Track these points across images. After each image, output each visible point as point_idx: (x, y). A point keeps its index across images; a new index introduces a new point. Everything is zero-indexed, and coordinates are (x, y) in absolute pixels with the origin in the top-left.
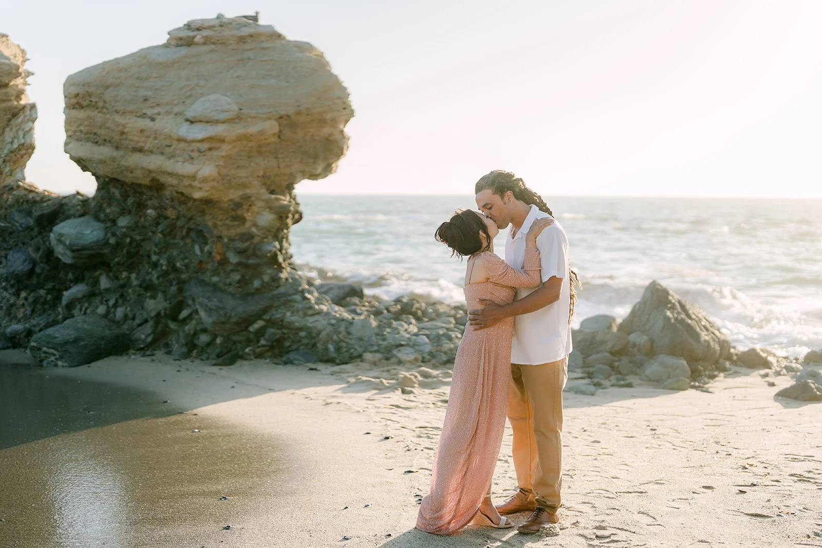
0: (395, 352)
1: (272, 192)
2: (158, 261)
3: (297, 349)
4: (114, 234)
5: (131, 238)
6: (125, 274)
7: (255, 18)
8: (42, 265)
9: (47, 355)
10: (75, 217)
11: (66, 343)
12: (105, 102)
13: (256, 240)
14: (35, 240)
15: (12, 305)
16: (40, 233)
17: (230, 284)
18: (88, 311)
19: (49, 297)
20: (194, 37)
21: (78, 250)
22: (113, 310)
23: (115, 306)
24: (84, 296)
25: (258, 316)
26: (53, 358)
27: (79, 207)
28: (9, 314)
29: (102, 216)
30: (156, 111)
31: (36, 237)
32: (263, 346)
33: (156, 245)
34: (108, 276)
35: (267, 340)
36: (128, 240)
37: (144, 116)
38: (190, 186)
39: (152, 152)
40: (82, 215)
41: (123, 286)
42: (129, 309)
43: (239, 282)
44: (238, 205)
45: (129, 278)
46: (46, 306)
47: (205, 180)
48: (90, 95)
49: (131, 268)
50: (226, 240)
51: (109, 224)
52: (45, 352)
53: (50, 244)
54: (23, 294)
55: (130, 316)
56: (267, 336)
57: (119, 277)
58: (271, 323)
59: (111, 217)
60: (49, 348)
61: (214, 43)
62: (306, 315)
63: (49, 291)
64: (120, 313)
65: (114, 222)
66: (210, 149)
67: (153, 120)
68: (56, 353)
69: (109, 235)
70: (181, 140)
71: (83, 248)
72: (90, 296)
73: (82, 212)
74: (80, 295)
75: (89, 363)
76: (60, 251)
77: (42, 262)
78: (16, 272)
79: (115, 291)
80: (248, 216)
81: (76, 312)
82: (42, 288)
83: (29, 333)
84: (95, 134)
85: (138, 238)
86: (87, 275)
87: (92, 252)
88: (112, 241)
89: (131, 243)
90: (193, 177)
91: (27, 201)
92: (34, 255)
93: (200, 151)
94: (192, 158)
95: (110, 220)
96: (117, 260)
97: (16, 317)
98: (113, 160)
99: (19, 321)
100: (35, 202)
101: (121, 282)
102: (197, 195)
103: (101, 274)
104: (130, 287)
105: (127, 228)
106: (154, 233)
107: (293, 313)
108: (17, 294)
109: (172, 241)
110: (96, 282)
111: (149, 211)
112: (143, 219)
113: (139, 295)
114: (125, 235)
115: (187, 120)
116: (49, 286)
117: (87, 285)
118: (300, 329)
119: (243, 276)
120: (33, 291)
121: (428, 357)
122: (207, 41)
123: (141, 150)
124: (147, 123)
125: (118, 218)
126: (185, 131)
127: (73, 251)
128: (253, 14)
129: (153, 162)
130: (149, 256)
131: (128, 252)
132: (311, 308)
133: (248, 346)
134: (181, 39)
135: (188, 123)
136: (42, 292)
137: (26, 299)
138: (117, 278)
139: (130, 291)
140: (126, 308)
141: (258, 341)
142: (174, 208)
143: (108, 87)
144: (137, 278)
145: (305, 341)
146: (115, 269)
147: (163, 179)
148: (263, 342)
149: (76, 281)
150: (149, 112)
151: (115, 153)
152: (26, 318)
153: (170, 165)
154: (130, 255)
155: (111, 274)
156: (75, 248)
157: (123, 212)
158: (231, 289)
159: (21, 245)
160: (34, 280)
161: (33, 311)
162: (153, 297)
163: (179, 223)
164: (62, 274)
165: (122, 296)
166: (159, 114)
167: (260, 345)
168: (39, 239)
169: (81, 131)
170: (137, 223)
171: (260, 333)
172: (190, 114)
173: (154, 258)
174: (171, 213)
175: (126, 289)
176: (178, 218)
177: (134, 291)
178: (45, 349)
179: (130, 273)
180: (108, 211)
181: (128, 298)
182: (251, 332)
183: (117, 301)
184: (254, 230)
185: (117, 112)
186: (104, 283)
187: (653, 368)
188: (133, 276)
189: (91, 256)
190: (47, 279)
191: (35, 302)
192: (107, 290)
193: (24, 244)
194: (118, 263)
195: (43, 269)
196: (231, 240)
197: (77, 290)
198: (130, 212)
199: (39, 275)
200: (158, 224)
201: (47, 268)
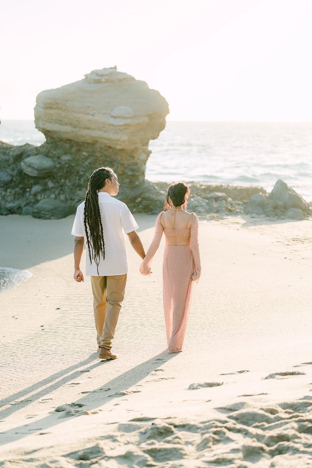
0: (197, 208)
1: (143, 146)
2: (84, 174)
3: (156, 209)
4: (60, 163)
5: (69, 164)
6: (63, 181)
7: (115, 68)
8: (16, 177)
9: (45, 215)
10: (33, 155)
11: (52, 210)
12: (66, 107)
13: (139, 165)
14: (11, 166)
15: (5, 195)
16: (14, 163)
17: (125, 183)
18: (45, 197)
19: (21, 192)
20: (101, 79)
21: (41, 170)
22: (58, 196)
23: (59, 194)
24: (41, 191)
25: (139, 196)
26: (48, 216)
27: (34, 151)
28: (4, 200)
29: (50, 155)
30: (94, 112)
31: (12, 164)
32: (141, 208)
33: (84, 168)
34: (53, 182)
35: (142, 206)
36: (67, 165)
37: (88, 114)
38: (116, 144)
39: (94, 129)
40: (36, 155)
41: (62, 186)
42: (67, 196)
43: (129, 182)
44: (133, 151)
45: (65, 182)
46: (20, 196)
47: (124, 142)
48: (57, 103)
49: (66, 178)
50: (126, 165)
51: (56, 159)
52: (43, 214)
53: (21, 168)
54: (9, 190)
55: (69, 198)
56: (143, 204)
57: (59, 182)
58: (144, 199)
59: (57, 155)
60: (45, 212)
61: (109, 82)
62: (157, 195)
63: (21, 189)
64: (62, 197)
65: (59, 158)
66: (124, 129)
67: (93, 116)
68: (49, 213)
69: (56, 163)
70: (111, 125)
71: (44, 169)
72: (44, 190)
73: (36, 153)
74: (39, 190)
75: (65, 217)
76: (28, 171)
77: (16, 176)
78: (5, 181)
79: (57, 188)
80: (136, 155)
81: (39, 197)
82: (17, 187)
83: (19, 208)
84: (60, 120)
85: (74, 165)
86: (40, 181)
87: (48, 171)
88: (58, 166)
89: (68, 167)
90: (118, 140)
91: (3, 148)
92: (11, 173)
93: (120, 130)
94: (117, 132)
95: (56, 157)
96: (59, 174)
97: (7, 201)
98: (73, 132)
99: (9, 202)
100: (7, 148)
101: (61, 184)
102: (119, 147)
103: (48, 181)
104: (66, 186)
105: (68, 160)
106: (83, 162)
107: (152, 194)
108: (6, 191)
109: (94, 166)
110: (46, 184)
111: (84, 153)
112: (78, 157)
113: (71, 189)
114: (66, 163)
115: (112, 117)
116: (21, 186)
117: (41, 185)
118: (157, 201)
119: (131, 180)
120: (13, 188)
121: (209, 210)
122: (107, 81)
123: (88, 128)
124: (90, 117)
125: (61, 156)
126: (112, 121)
127: (38, 170)
128: (113, 66)
129: (96, 134)
130: (78, 173)
131: (67, 171)
132: (158, 192)
133: (134, 208)
134: (95, 80)
135: (113, 118)
136: (17, 189)
137: (10, 192)
138: (58, 182)
139: (66, 188)
140: (66, 195)
141: (138, 206)
142: (100, 152)
143: (67, 101)
144: (69, 182)
145: (159, 205)
146: (58, 178)
147: (100, 141)
148: (141, 206)
149: (35, 184)
150: (91, 113)
151: (74, 129)
152: (12, 201)
153: (105, 135)
154: (67, 172)
155: (54, 181)
156: (40, 169)
157: (66, 153)
158: (125, 185)
159: (2, 168)
160: (13, 184)
161: (15, 198)
162: (80, 190)
163: (101, 158)
164: (26, 181)
165: (62, 190)
166: (95, 113)
167: (139, 207)
168: (14, 165)
169: (52, 119)
170: (74, 158)
171: (140, 203)
172: (113, 114)
173: (81, 173)
174: (98, 154)
175: (63, 187)
176: (101, 156)
177: (68, 188)
178: (43, 212)
179: (66, 180)
180: (54, 153)
181: (65, 191)
182: (136, 202)
183: (59, 192)
184: (138, 161)
185: (74, 112)
186: (50, 184)
187: (290, 213)
188: (67, 181)
189: (47, 173)
190: (19, 184)
191: (15, 194)
192: (52, 188)
193: (4, 167)
194: (60, 176)
195: (17, 179)
196: (129, 165)
197: (36, 188)
198: (71, 154)
199: (15, 182)
200: (88, 158)
201: (20, 178)
